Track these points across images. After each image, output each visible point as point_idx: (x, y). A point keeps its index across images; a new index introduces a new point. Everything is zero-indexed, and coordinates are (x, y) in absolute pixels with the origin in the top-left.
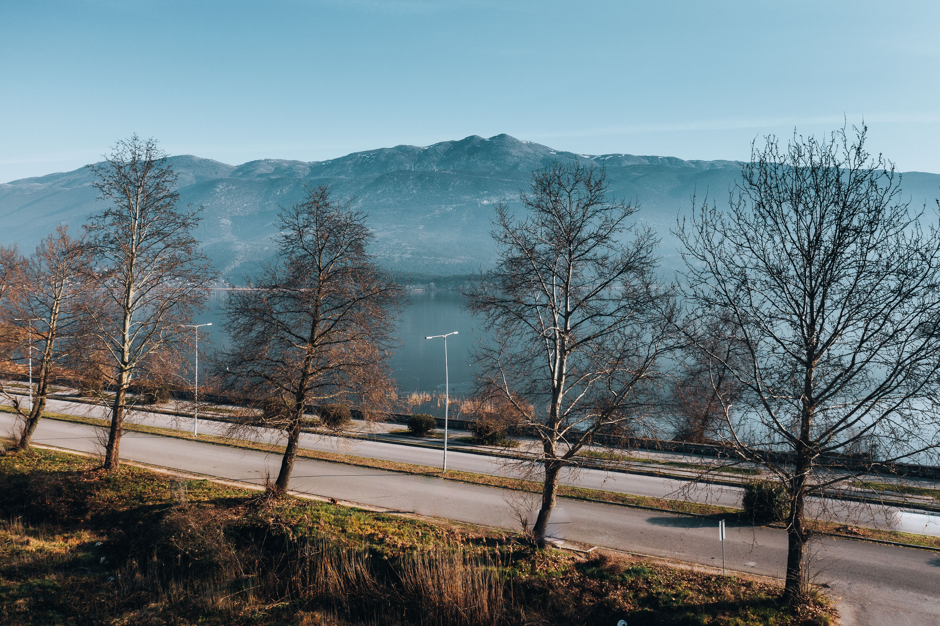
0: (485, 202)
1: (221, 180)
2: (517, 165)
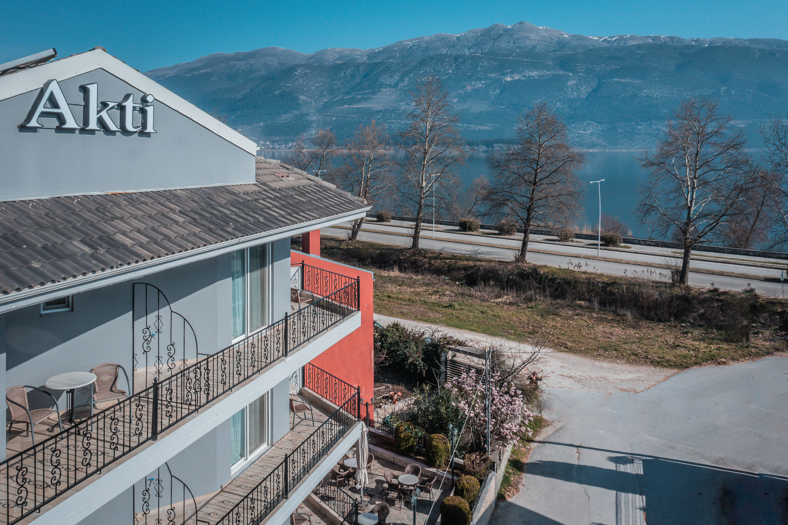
0: (509, 79)
1: (299, 66)
2: (535, 47)
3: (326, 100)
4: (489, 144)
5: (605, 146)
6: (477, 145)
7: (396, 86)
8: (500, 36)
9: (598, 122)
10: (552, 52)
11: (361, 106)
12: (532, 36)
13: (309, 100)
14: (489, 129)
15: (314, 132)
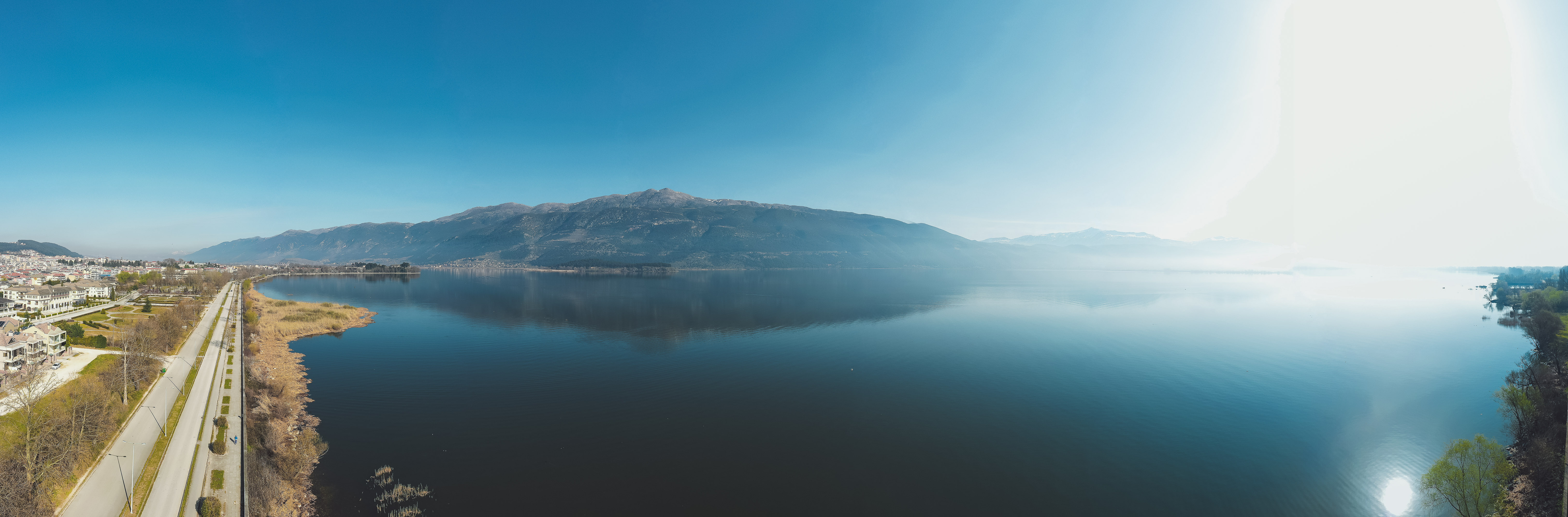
1: (525, 214)
2: (673, 204)
3: (541, 236)
4: (639, 266)
5: (712, 267)
6: (632, 267)
7: (585, 227)
8: (652, 196)
9: (708, 252)
10: (683, 207)
11: (562, 240)
12: (672, 197)
13: (530, 236)
14: (643, 255)
15: (532, 257)
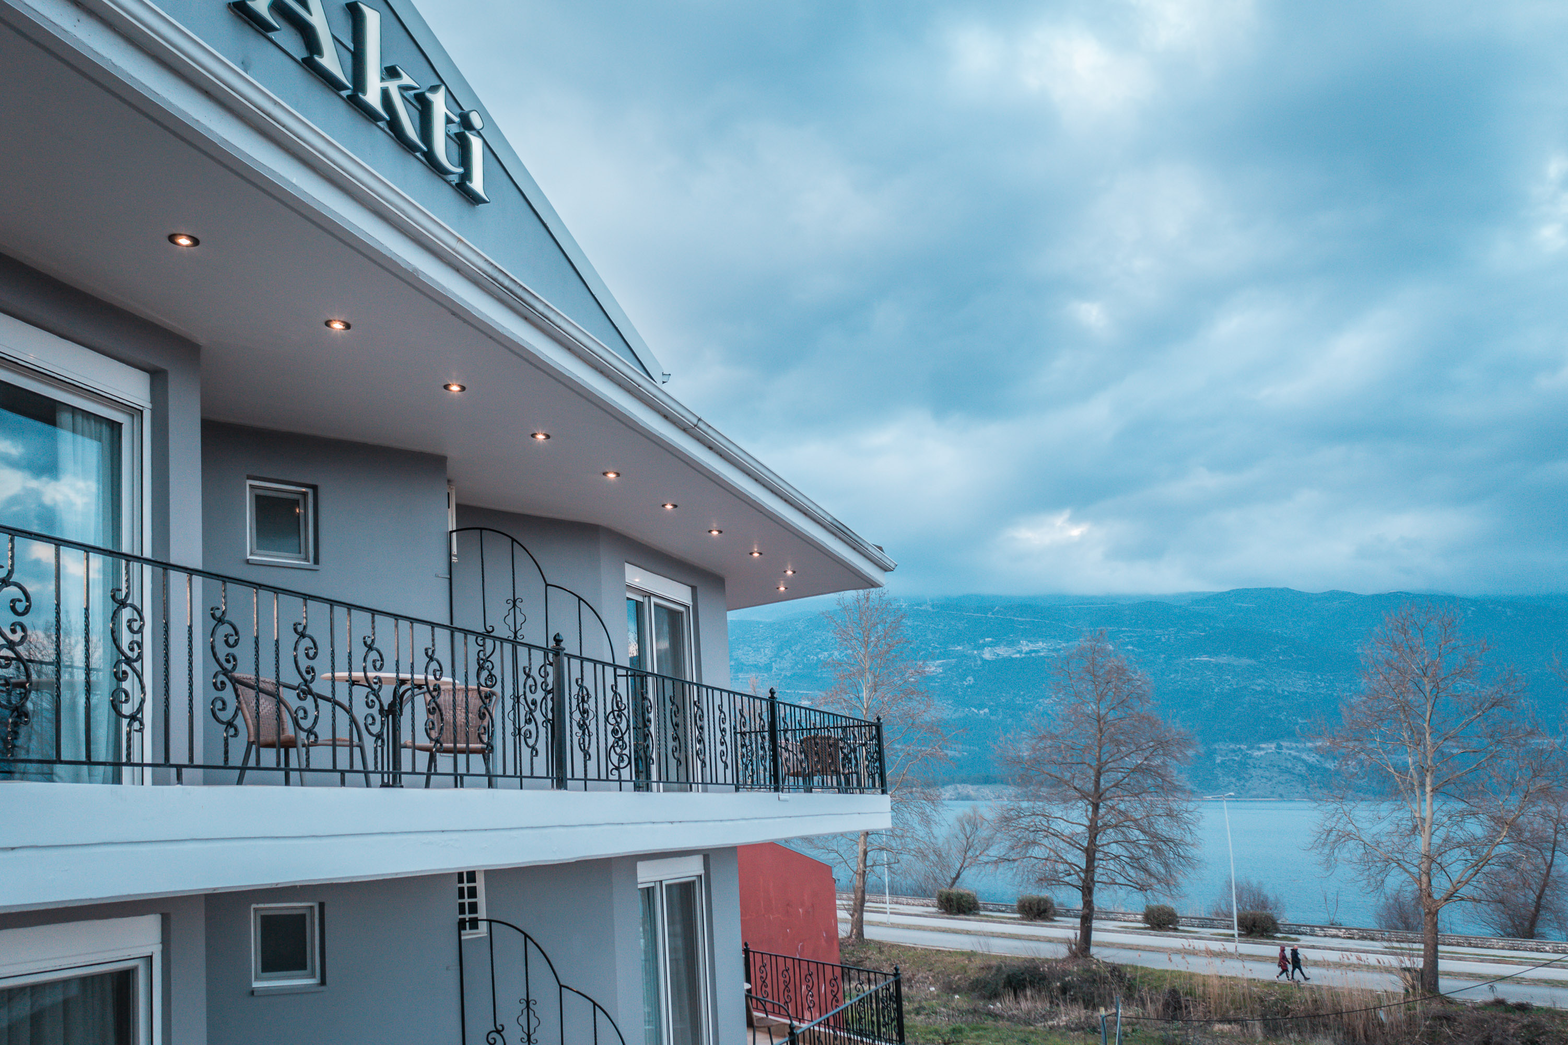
0: (987, 655)
